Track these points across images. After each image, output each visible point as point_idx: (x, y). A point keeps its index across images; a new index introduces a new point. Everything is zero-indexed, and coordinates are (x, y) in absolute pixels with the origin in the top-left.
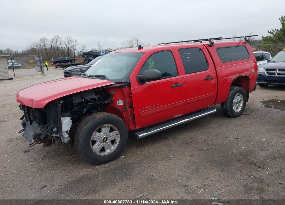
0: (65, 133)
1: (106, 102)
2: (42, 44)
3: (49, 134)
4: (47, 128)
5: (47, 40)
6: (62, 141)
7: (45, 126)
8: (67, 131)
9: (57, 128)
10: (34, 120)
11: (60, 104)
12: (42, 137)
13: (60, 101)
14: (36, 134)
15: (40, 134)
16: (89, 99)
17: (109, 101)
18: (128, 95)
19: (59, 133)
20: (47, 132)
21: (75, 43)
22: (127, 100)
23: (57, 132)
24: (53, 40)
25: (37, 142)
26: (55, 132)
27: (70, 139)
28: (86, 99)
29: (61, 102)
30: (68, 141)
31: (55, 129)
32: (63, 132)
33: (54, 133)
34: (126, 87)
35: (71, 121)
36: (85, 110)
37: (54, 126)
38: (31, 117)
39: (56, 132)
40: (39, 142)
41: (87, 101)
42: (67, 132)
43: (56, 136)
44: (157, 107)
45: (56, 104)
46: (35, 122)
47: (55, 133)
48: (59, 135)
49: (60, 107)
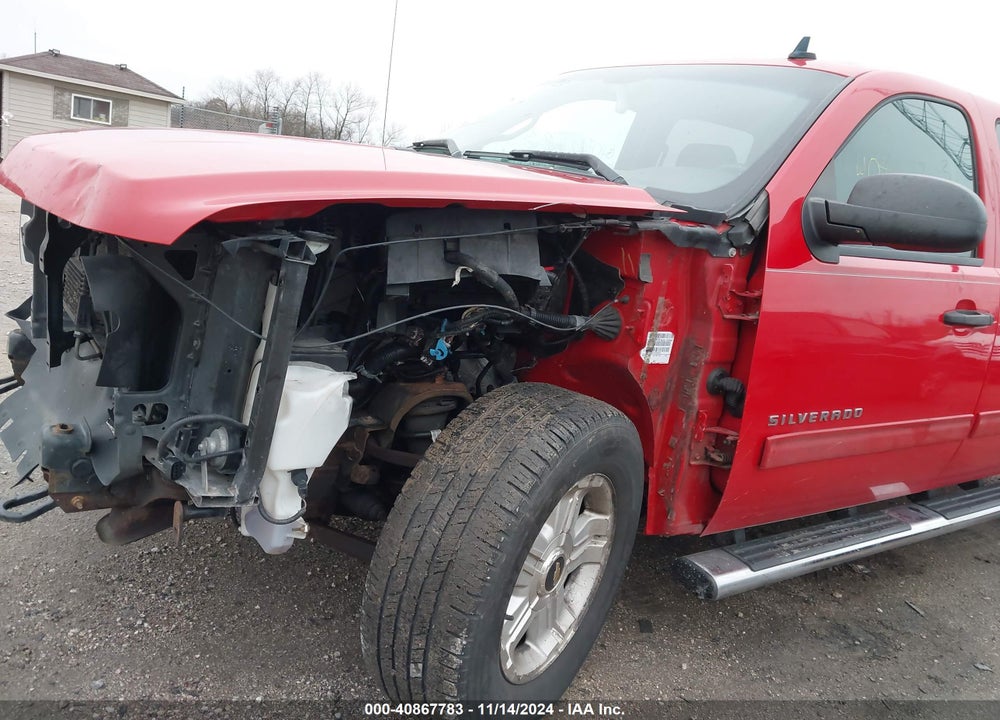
0: (285, 481)
1: (580, 322)
2: (256, 91)
3: (159, 465)
4: (160, 414)
5: (277, 80)
6: (244, 530)
7: (149, 399)
8: (304, 470)
9: (239, 435)
10: (85, 339)
11: (307, 258)
12: (107, 474)
13: (309, 238)
14: (68, 439)
15: (97, 447)
16: (496, 278)
17: (595, 321)
18: (728, 306)
19: (240, 478)
20: (150, 442)
21: (368, 108)
22: (711, 340)
23: (227, 469)
24: (297, 86)
25: (62, 500)
26: (210, 460)
27: (309, 534)
28: (477, 274)
29: (316, 248)
30: (291, 543)
31: (217, 443)
32: (272, 473)
33: (205, 467)
34: (732, 252)
35: (349, 401)
36: (443, 347)
37: (212, 416)
38: (70, 312)
39: (221, 461)
40: (76, 501)
41: (476, 287)
42: (297, 475)
43: (215, 492)
44: (853, 421)
45: (273, 251)
46: (85, 350)
47: (212, 471)
48: (234, 493)
49: (302, 277)
